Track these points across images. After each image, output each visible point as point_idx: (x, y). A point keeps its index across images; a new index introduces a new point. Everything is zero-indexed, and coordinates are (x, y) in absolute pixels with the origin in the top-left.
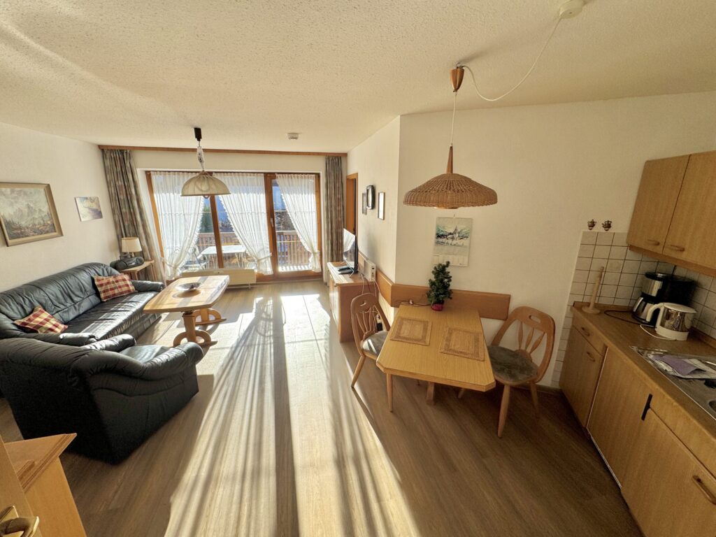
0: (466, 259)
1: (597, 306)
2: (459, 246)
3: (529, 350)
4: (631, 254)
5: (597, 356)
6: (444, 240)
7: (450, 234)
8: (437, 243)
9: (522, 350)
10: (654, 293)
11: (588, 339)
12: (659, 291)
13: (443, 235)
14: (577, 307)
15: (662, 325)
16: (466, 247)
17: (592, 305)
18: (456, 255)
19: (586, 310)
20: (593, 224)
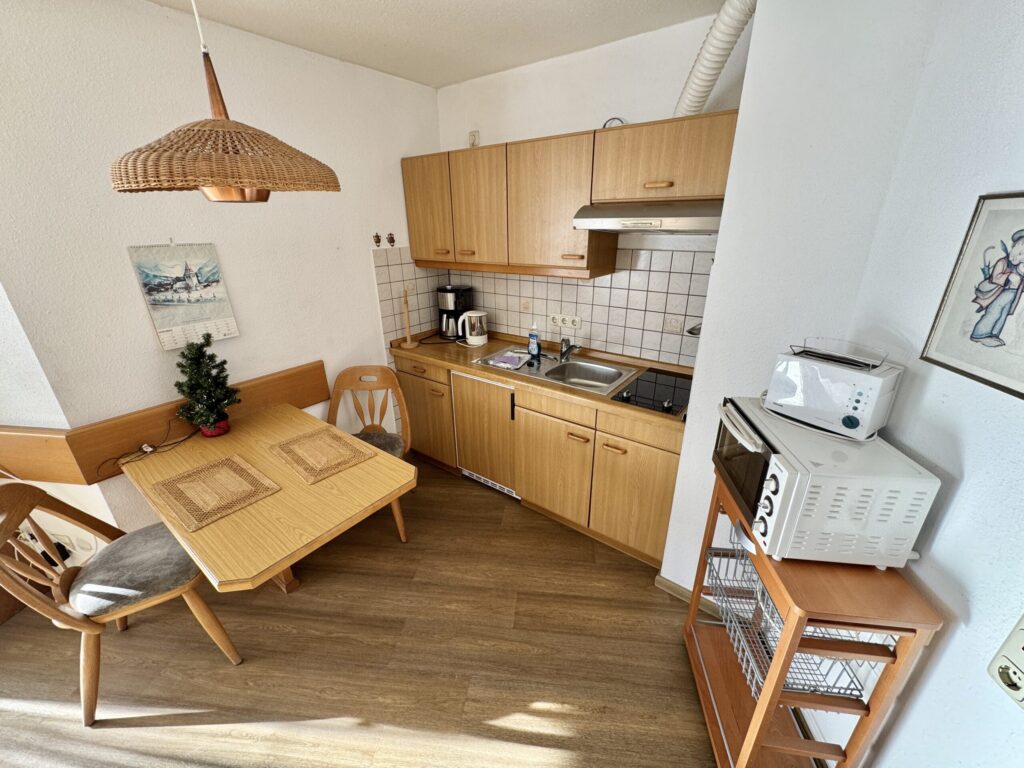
0: (232, 321)
1: (414, 338)
2: (206, 301)
3: (377, 422)
4: (420, 272)
5: (444, 389)
6: (169, 295)
7: (178, 279)
8: (155, 304)
9: (369, 427)
10: (451, 306)
11: (425, 375)
12: (455, 303)
13: (160, 285)
14: (395, 346)
15: (471, 335)
16: (221, 300)
17: (409, 339)
18: (208, 319)
19: (404, 345)
20: (378, 239)
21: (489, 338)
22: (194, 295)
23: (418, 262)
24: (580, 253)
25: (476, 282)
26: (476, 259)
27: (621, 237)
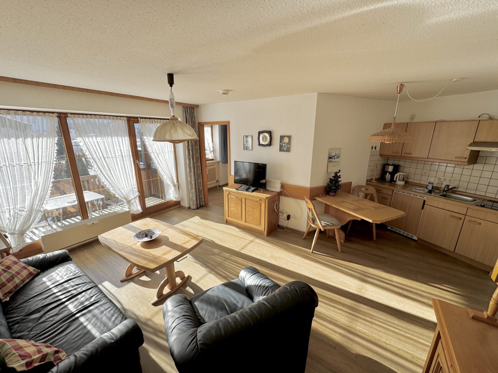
0: (339, 168)
2: (337, 162)
5: (389, 197)
6: (331, 160)
7: (334, 156)
8: (329, 162)
10: (391, 170)
11: (381, 192)
12: (393, 170)
13: (331, 157)
14: (369, 181)
15: (399, 181)
16: (340, 162)
19: (372, 181)
20: (372, 147)
21: (405, 183)
22: (335, 160)
23: (381, 155)
24: (465, 157)
25: (401, 163)
26: (412, 156)
27: (480, 152)
